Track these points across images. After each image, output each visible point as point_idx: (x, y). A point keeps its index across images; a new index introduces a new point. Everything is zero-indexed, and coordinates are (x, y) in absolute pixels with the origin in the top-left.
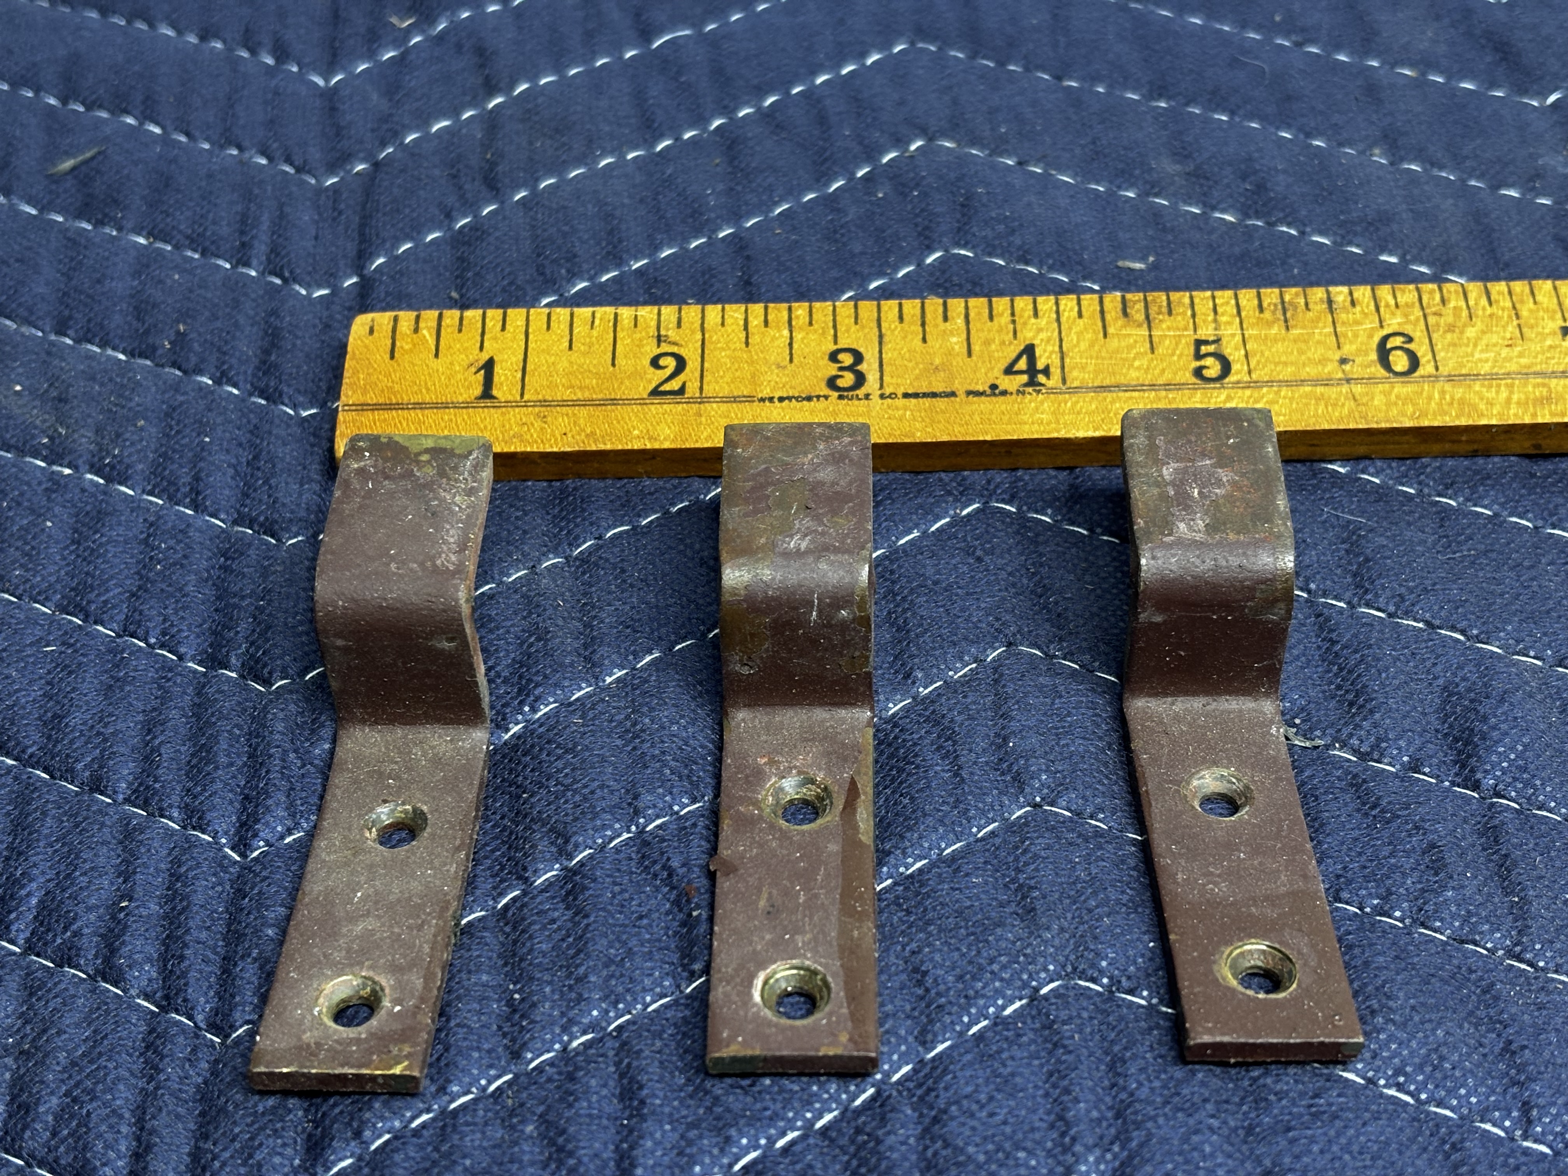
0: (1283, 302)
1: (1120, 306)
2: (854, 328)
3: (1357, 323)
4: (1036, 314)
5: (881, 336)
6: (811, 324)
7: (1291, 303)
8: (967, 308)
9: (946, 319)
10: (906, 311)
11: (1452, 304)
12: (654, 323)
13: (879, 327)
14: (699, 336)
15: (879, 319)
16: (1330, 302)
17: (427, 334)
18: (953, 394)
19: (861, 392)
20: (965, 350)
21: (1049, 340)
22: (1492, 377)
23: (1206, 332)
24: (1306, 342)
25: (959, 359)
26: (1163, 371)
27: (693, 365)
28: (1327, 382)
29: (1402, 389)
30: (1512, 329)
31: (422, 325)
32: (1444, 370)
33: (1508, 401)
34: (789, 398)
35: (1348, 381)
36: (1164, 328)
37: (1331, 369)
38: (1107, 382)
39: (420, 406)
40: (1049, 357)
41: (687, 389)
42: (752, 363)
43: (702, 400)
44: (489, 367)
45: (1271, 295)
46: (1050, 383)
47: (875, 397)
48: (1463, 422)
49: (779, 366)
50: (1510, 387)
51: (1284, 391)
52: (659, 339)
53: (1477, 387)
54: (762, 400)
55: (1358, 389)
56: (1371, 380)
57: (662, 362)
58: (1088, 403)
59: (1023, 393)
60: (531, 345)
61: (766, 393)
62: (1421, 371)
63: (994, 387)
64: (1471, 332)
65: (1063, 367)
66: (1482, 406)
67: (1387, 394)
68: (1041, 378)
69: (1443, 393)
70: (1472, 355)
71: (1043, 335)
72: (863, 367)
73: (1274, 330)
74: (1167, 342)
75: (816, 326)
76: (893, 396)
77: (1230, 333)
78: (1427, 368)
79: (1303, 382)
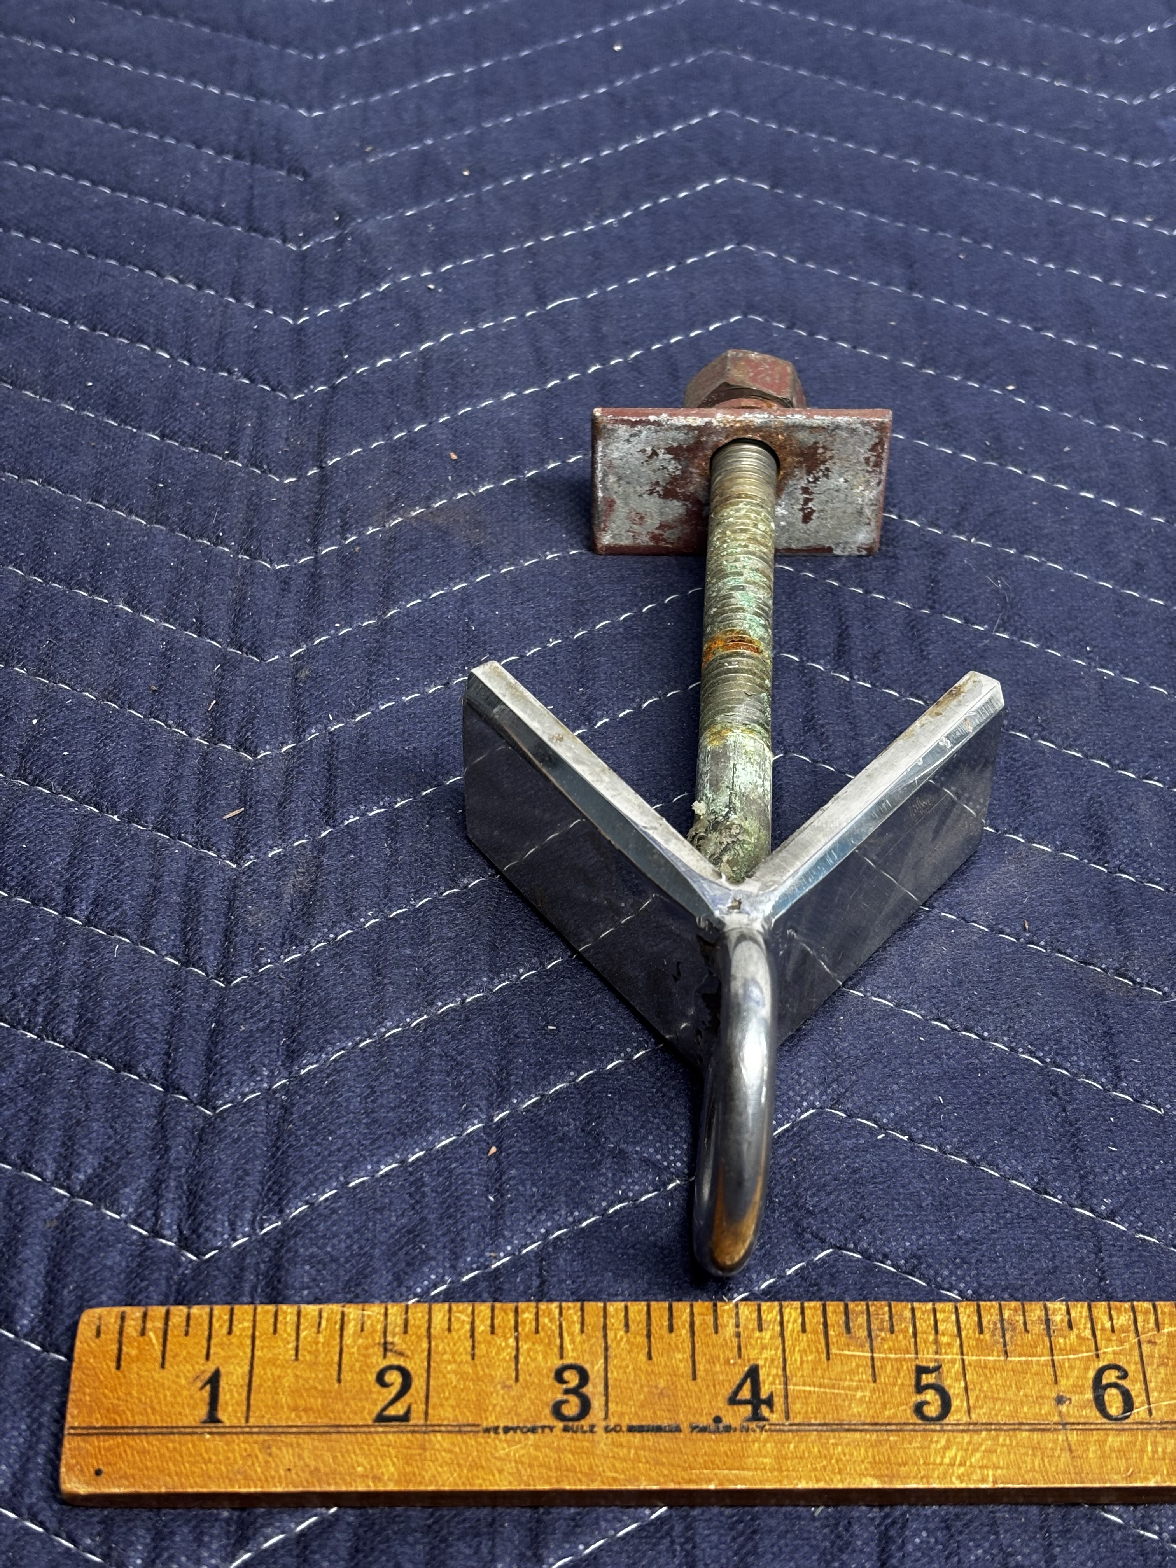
0: (1002, 1320)
1: (843, 1318)
2: (580, 1339)
3: (1074, 1351)
4: (760, 1328)
5: (606, 1349)
6: (537, 1331)
7: (1011, 1322)
8: (692, 1314)
9: (671, 1329)
10: (631, 1315)
11: (1166, 1330)
12: (379, 1327)
13: (605, 1336)
14: (425, 1345)
15: (605, 1327)
16: (1048, 1321)
17: (154, 1339)
18: (678, 1429)
19: (585, 1423)
20: (690, 1371)
21: (772, 1361)
23: (927, 1357)
24: (1024, 1373)
25: (683, 1381)
26: (884, 1405)
27: (418, 1383)
28: (1043, 1427)
29: (1117, 1438)
31: (149, 1325)
32: (1157, 1415)
34: (515, 1429)
35: (1064, 1426)
36: (886, 1349)
37: (1048, 1410)
38: (830, 1419)
39: (145, 1431)
40: (773, 1383)
41: (413, 1415)
42: (478, 1379)
43: (427, 1428)
44: (214, 1380)
45: (990, 1310)
46: (774, 1417)
47: (599, 1430)
49: (504, 1386)
51: (1003, 1437)
52: (386, 1347)
54: (487, 1430)
55: (1074, 1437)
56: (1086, 1425)
57: (389, 1378)
58: (810, 1444)
59: (747, 1430)
60: (258, 1353)
61: (491, 1421)
62: (1135, 1417)
63: (717, 1420)
65: (786, 1397)
67: (1100, 1442)
68: (765, 1411)
69: (1155, 1444)
71: (767, 1354)
72: (588, 1390)
73: (994, 1357)
74: (889, 1367)
75: (542, 1334)
76: (616, 1429)
77: (950, 1356)
78: (1140, 1412)
79: (1019, 1426)
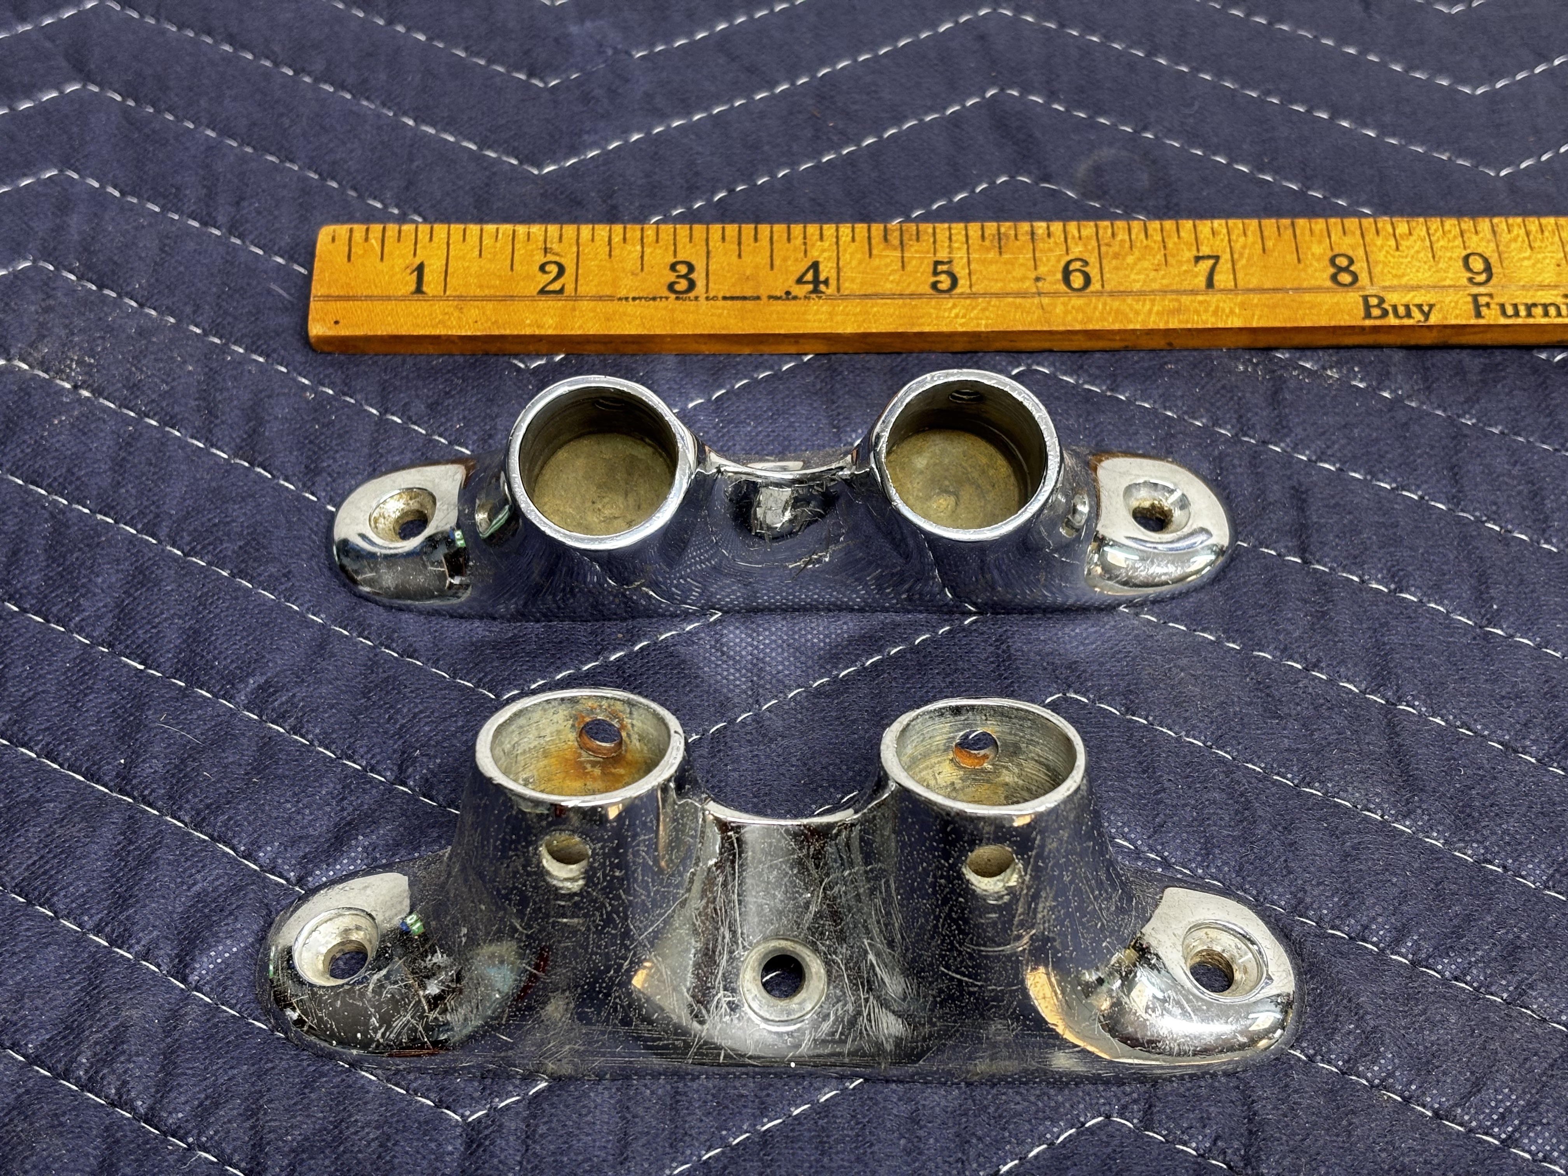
0: (999, 233)
1: (882, 233)
2: (689, 246)
3: (1051, 250)
4: (821, 238)
5: (708, 253)
6: (657, 241)
7: (1006, 235)
8: (772, 232)
9: (756, 239)
10: (727, 233)
11: (1119, 237)
12: (542, 238)
13: (707, 244)
14: (575, 249)
15: (707, 240)
16: (1033, 234)
17: (375, 243)
18: (758, 298)
19: (692, 295)
20: (768, 265)
21: (829, 259)
22: (1141, 294)
23: (942, 255)
24: (1013, 264)
25: (764, 271)
26: (909, 284)
27: (570, 271)
28: (1023, 295)
29: (1077, 301)
30: (1160, 257)
31: (371, 235)
32: (1108, 288)
33: (1150, 312)
34: (640, 298)
35: (1039, 294)
36: (914, 251)
37: (1028, 284)
38: (869, 292)
39: (370, 298)
40: (829, 272)
41: (566, 290)
42: (613, 270)
43: (577, 298)
44: (420, 269)
45: (991, 227)
46: (829, 291)
47: (702, 299)
48: (1117, 327)
49: (633, 274)
50: (1153, 301)
51: (994, 301)
52: (546, 250)
53: (1129, 300)
54: (620, 299)
55: (1046, 300)
56: (1056, 294)
57: (548, 268)
58: (854, 307)
59: (809, 298)
60: (452, 253)
61: (623, 293)
62: (1092, 288)
63: (788, 293)
64: (1130, 259)
65: (838, 279)
66: (1131, 315)
67: (1065, 304)
68: (822, 287)
69: (1105, 304)
70: (1128, 276)
71: (826, 255)
72: (693, 276)
73: (991, 255)
74: (914, 262)
75: (661, 243)
76: (715, 298)
77: (960, 256)
78: (1096, 286)
79: (1007, 295)
